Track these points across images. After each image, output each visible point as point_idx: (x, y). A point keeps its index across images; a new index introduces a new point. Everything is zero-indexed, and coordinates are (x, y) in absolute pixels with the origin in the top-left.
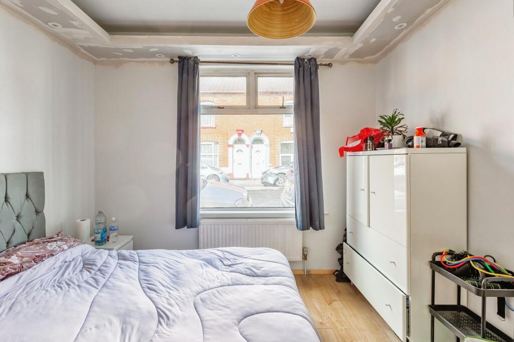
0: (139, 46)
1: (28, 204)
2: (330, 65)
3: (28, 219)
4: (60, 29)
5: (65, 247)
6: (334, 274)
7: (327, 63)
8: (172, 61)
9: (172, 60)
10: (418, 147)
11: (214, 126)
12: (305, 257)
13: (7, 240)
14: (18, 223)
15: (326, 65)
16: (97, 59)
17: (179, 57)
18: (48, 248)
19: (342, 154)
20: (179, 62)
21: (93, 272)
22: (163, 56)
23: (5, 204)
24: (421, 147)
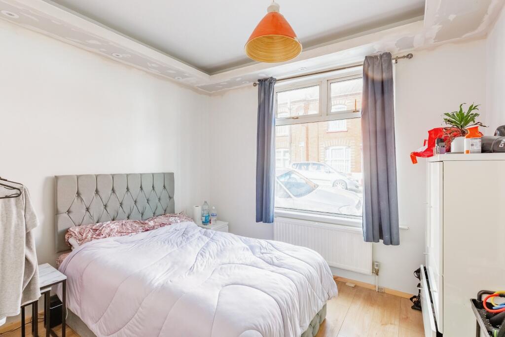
0: (228, 79)
1: (164, 192)
2: (410, 56)
3: (165, 201)
4: (181, 80)
5: (179, 221)
6: (411, 299)
7: (406, 54)
8: (255, 85)
9: (254, 83)
10: (468, 152)
11: (346, 130)
12: (376, 272)
13: (153, 212)
14: (159, 203)
15: (404, 57)
16: (211, 93)
17: (259, 80)
18: (170, 220)
19: (414, 161)
20: (259, 84)
21: (184, 238)
22: (248, 82)
23: (152, 192)
24: (471, 153)
